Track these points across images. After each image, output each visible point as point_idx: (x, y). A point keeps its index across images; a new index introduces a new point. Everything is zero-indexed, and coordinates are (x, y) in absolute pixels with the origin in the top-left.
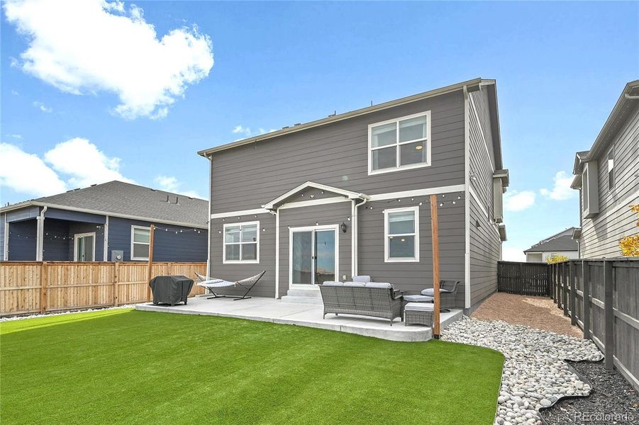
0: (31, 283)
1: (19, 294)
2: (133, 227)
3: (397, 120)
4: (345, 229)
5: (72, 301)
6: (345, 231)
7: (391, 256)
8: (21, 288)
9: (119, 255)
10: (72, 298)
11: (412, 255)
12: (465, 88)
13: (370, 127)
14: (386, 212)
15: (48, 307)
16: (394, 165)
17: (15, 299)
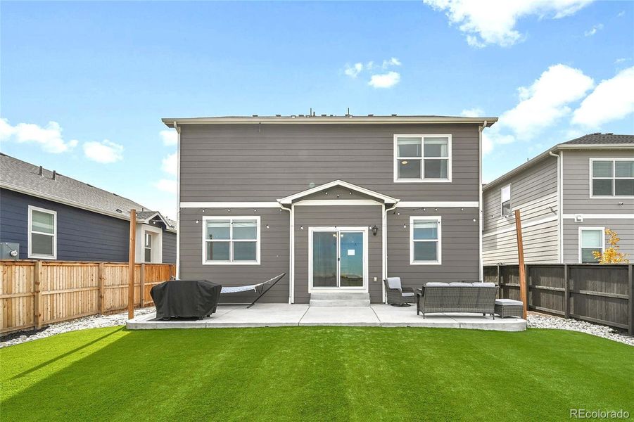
2: (31, 208)
3: (423, 136)
4: (375, 232)
6: (375, 234)
7: (416, 259)
9: (13, 249)
11: (435, 258)
12: (485, 123)
13: (396, 136)
14: (412, 218)
16: (419, 177)
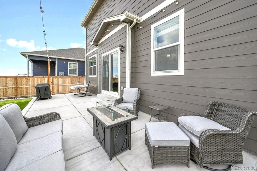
0: (10, 85)
1: (4, 90)
2: (69, 62)
4: (122, 49)
5: (30, 93)
6: (122, 51)
8: (5, 87)
9: (62, 73)
10: (30, 91)
14: (153, 27)
15: (19, 95)
17: (2, 92)
